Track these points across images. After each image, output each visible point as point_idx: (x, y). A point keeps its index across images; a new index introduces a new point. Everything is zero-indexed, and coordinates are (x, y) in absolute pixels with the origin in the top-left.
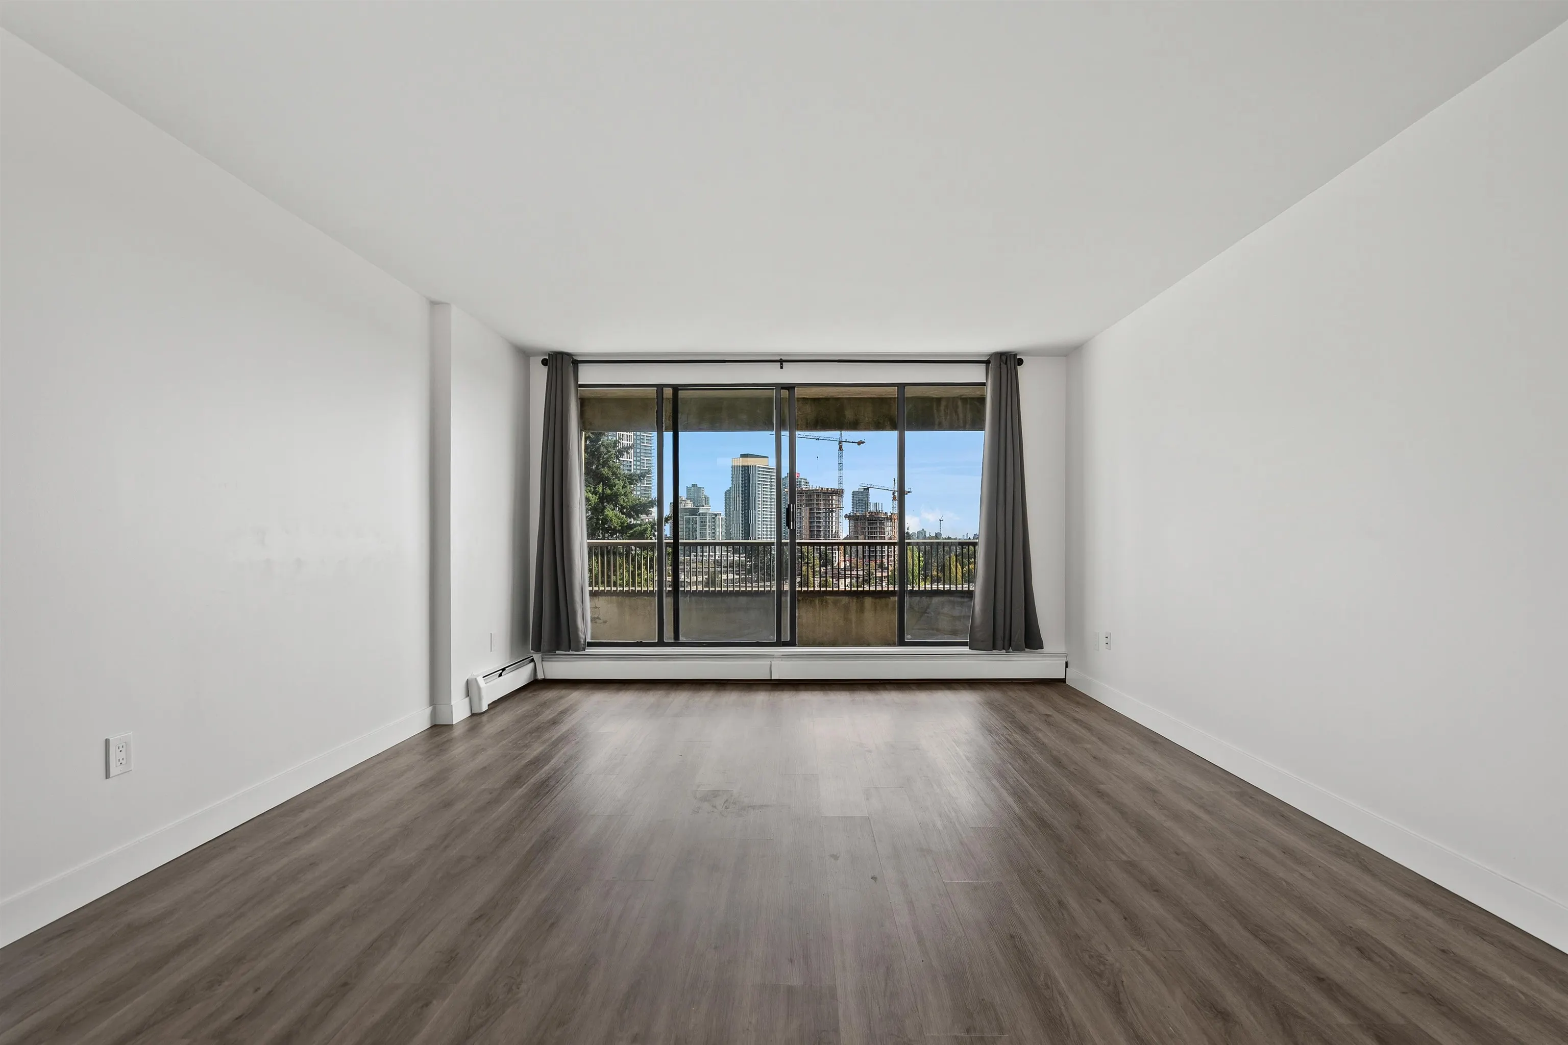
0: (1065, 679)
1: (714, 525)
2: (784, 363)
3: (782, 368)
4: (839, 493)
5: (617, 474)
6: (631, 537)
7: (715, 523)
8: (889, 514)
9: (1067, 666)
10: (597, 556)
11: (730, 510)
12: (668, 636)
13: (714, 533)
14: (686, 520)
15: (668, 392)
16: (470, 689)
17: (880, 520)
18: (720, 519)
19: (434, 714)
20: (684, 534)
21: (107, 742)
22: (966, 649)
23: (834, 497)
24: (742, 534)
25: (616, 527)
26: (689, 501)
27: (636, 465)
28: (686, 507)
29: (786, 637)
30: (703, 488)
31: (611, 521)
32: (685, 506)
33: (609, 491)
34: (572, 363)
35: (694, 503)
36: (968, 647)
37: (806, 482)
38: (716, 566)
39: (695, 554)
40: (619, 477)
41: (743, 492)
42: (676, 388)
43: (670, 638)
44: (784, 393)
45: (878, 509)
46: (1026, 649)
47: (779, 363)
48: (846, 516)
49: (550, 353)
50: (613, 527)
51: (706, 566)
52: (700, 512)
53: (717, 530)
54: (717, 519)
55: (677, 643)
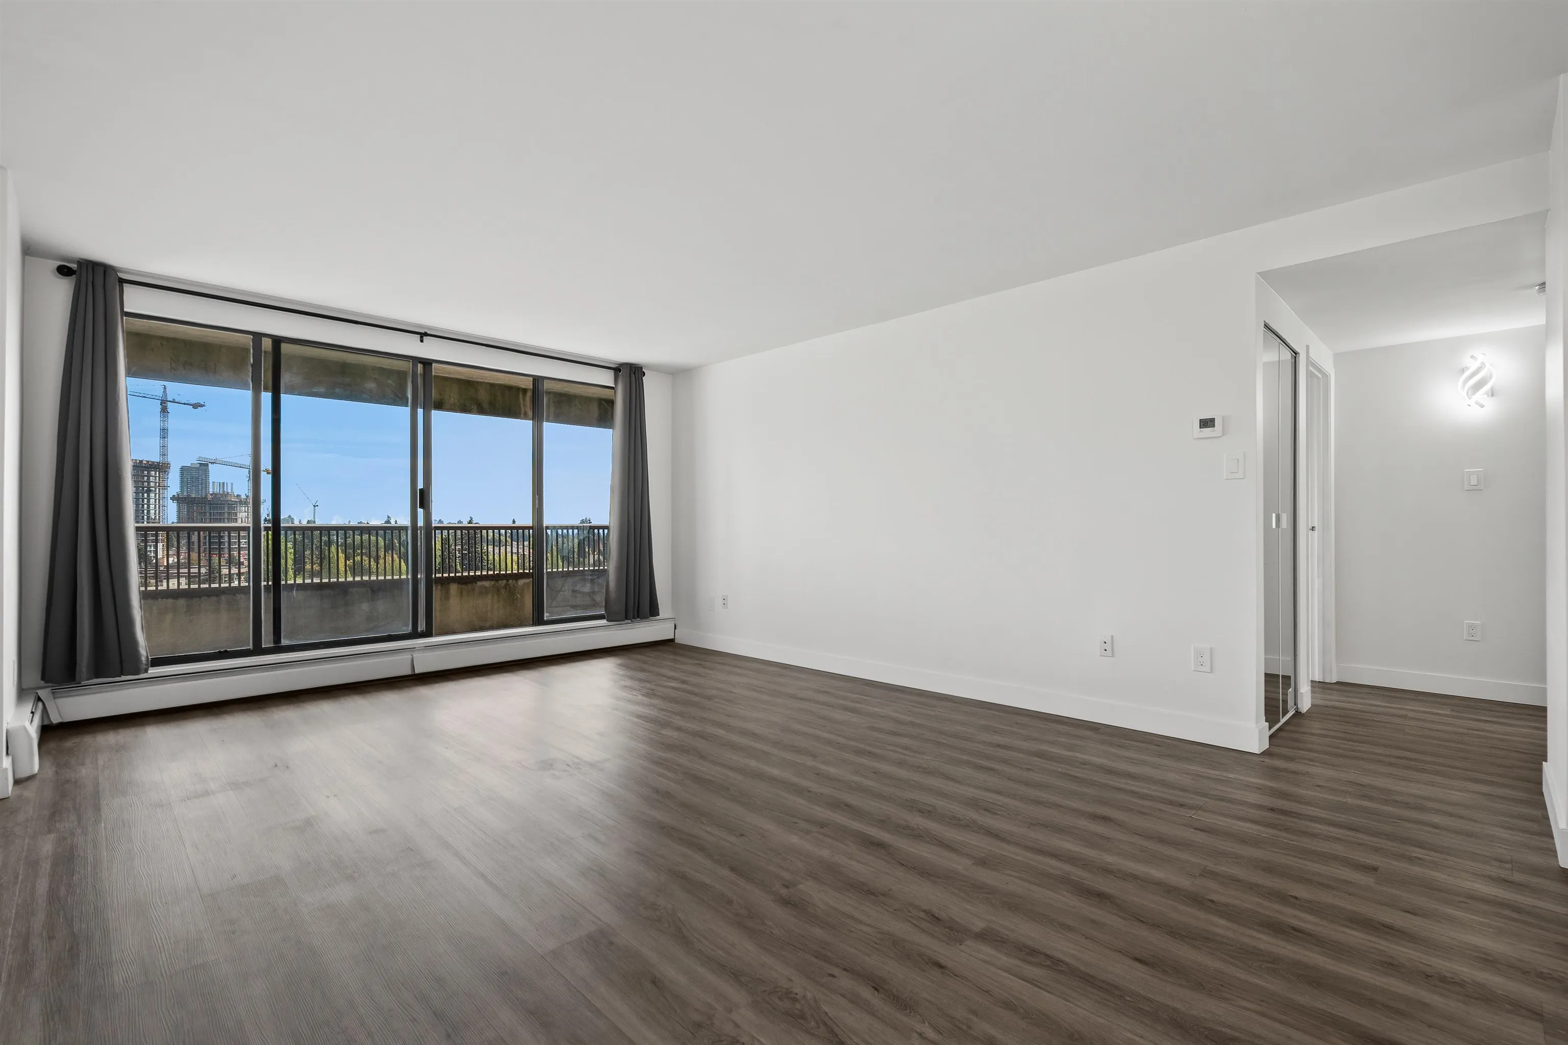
0: (674, 639)
2: (425, 337)
3: (422, 341)
4: (162, 468)
8: (243, 497)
9: (675, 628)
12: (267, 642)
15: (267, 344)
16: (11, 743)
17: (229, 504)
22: (603, 622)
23: (153, 473)
29: (422, 627)
34: (114, 279)
36: (605, 620)
42: (278, 341)
43: (270, 643)
44: (420, 368)
45: (225, 490)
46: (648, 617)
47: (419, 336)
48: (173, 498)
49: (81, 261)
55: (278, 649)
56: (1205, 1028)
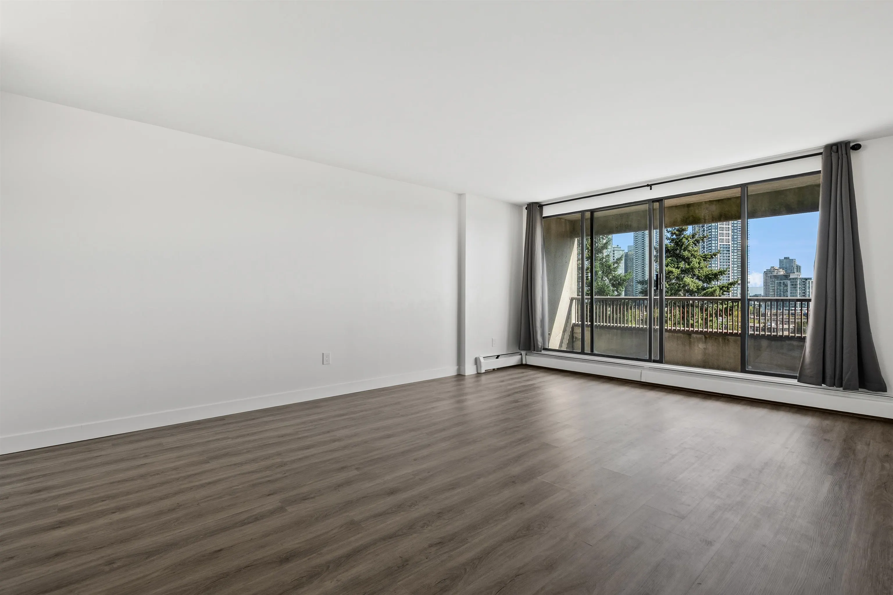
1: (804, 287)
2: (652, 186)
3: (651, 189)
5: (695, 255)
6: (705, 295)
7: (806, 286)
10: (679, 307)
12: (587, 349)
13: (804, 293)
15: (588, 215)
16: (477, 361)
18: (811, 282)
19: (459, 370)
20: (776, 294)
21: (323, 353)
22: (795, 381)
25: (693, 289)
26: (781, 270)
27: (734, 247)
28: (779, 274)
29: (656, 357)
30: (795, 259)
31: (689, 285)
32: (777, 273)
33: (688, 267)
34: (539, 207)
35: (786, 271)
36: (797, 380)
40: (696, 257)
42: (592, 212)
44: (657, 205)
46: (860, 389)
47: (649, 187)
49: (528, 204)
50: (691, 289)
52: (790, 277)
53: (808, 290)
54: (807, 283)
55: (592, 354)
56: (162, 552)
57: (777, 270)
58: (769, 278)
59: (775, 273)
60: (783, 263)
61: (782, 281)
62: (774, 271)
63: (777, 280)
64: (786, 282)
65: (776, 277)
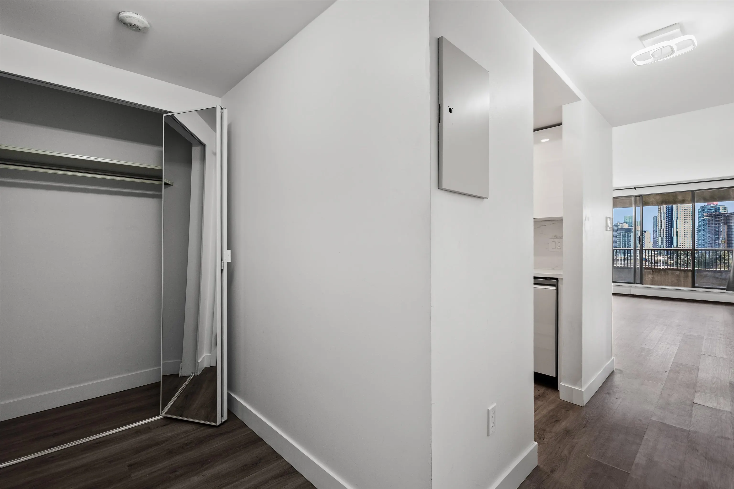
11: (656, 228)
14: (622, 236)
24: (666, 243)
28: (623, 227)
32: (622, 227)
35: (629, 225)
37: (725, 208)
38: (646, 262)
39: (630, 255)
41: (668, 217)
51: (638, 262)
57: (622, 225)
58: (616, 230)
59: (620, 227)
60: (626, 219)
61: (626, 233)
62: (620, 225)
63: (622, 233)
64: (630, 233)
65: (622, 230)
